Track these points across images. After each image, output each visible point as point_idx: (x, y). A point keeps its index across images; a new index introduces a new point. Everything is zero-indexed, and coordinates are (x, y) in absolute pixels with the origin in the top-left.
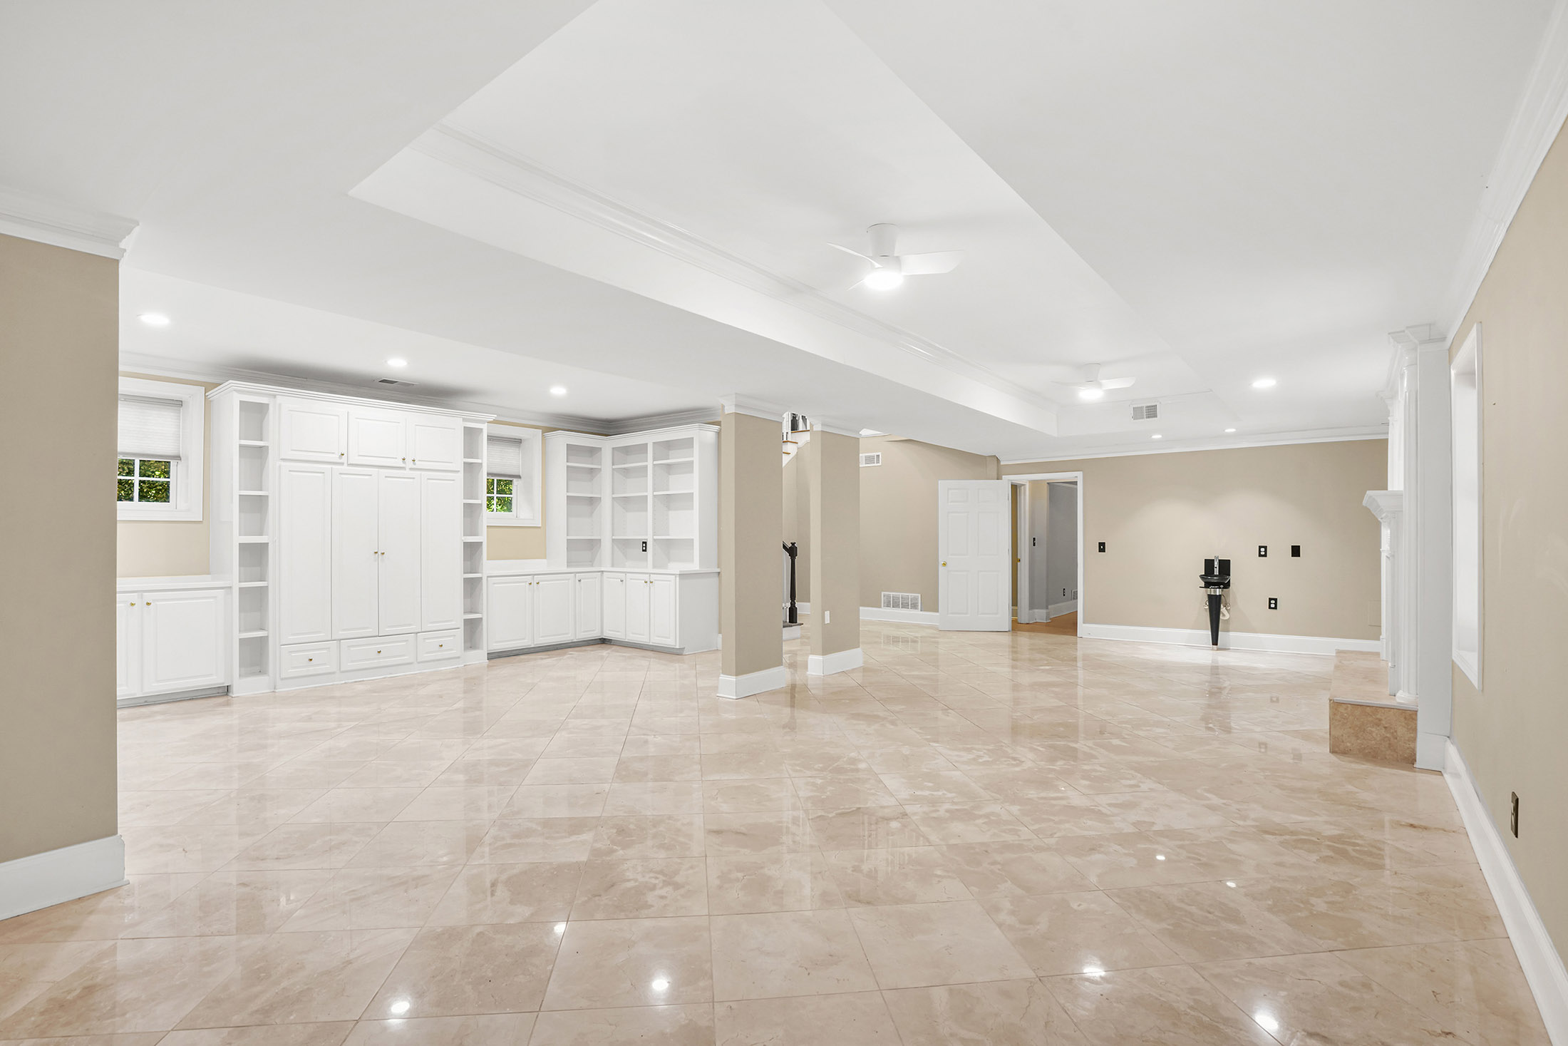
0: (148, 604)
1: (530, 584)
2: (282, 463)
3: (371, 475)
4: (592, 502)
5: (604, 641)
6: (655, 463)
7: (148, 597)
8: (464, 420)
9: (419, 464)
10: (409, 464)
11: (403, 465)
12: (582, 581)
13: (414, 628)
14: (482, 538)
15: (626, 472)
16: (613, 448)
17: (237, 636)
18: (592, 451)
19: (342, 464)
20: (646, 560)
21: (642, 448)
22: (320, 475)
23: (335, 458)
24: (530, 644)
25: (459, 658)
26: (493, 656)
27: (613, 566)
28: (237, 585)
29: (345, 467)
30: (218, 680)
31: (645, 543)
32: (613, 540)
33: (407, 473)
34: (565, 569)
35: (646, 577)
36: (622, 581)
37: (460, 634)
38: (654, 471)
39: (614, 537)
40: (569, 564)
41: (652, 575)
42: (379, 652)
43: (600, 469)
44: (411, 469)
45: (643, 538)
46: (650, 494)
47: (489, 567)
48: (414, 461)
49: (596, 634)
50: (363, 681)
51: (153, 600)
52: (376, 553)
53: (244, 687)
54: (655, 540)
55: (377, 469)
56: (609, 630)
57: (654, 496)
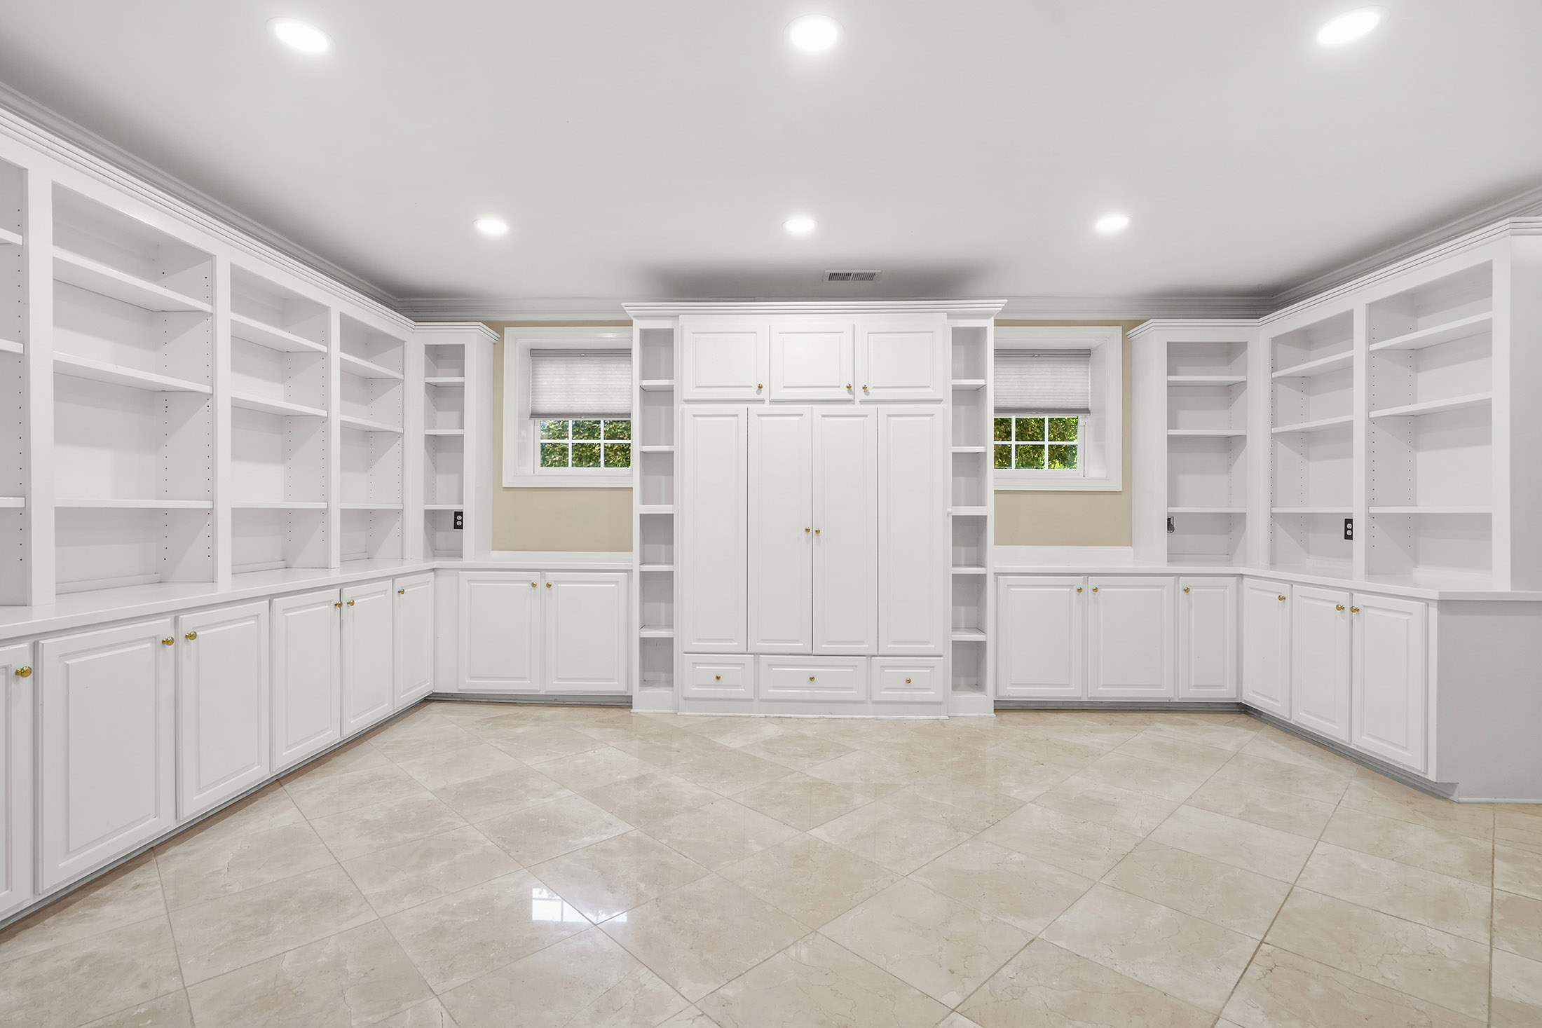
0: (549, 586)
1: (1080, 590)
2: (686, 406)
3: (801, 415)
4: (1230, 445)
5: (1243, 710)
6: (1374, 347)
7: (551, 577)
8: (950, 316)
9: (874, 394)
10: (860, 395)
11: (851, 397)
12: (1192, 591)
13: (866, 648)
14: (987, 510)
15: (1307, 382)
16: (1273, 340)
17: (637, 634)
18: (1231, 352)
19: (762, 401)
20: (1349, 556)
21: (1340, 327)
22: (733, 419)
23: (752, 393)
24: (1079, 695)
25: (940, 703)
26: (1002, 707)
27: (1273, 563)
28: (637, 568)
29: (767, 405)
30: (615, 686)
31: (1349, 521)
32: (1273, 515)
33: (857, 408)
34: (1163, 567)
35: (1343, 598)
36: (1282, 598)
37: (944, 666)
38: (1370, 366)
39: (1274, 510)
40: (1173, 556)
41: (1355, 594)
42: (812, 679)
43: (1245, 382)
44: (862, 402)
45: (1345, 510)
46: (1359, 419)
47: (998, 557)
48: (865, 388)
49: (1225, 693)
50: (790, 718)
51: (556, 582)
52: (807, 530)
53: (648, 701)
54: (1372, 516)
55: (811, 406)
56: (1254, 692)
57: (1372, 421)
